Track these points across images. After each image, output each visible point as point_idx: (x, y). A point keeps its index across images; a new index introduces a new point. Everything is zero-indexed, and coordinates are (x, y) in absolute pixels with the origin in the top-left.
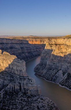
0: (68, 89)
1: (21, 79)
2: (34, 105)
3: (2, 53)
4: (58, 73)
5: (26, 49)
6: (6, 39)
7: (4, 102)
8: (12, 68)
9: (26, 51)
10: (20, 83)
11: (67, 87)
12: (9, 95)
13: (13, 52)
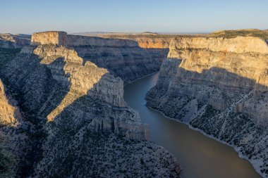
0: (205, 134)
1: (114, 111)
2: (136, 157)
3: (84, 64)
4: (188, 104)
5: (132, 57)
6: (96, 38)
7: (84, 149)
8: (100, 91)
9: (133, 61)
10: (111, 118)
11: (204, 130)
12: (93, 138)
13: (108, 63)
